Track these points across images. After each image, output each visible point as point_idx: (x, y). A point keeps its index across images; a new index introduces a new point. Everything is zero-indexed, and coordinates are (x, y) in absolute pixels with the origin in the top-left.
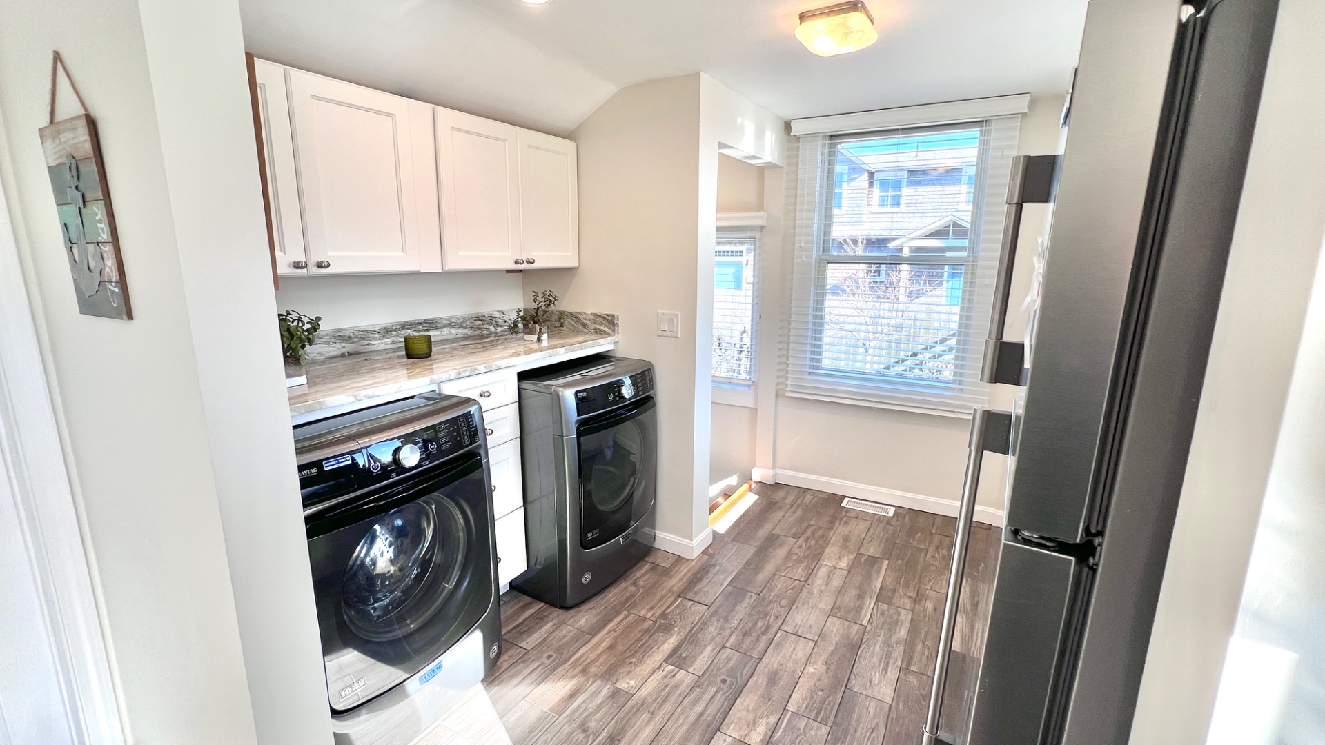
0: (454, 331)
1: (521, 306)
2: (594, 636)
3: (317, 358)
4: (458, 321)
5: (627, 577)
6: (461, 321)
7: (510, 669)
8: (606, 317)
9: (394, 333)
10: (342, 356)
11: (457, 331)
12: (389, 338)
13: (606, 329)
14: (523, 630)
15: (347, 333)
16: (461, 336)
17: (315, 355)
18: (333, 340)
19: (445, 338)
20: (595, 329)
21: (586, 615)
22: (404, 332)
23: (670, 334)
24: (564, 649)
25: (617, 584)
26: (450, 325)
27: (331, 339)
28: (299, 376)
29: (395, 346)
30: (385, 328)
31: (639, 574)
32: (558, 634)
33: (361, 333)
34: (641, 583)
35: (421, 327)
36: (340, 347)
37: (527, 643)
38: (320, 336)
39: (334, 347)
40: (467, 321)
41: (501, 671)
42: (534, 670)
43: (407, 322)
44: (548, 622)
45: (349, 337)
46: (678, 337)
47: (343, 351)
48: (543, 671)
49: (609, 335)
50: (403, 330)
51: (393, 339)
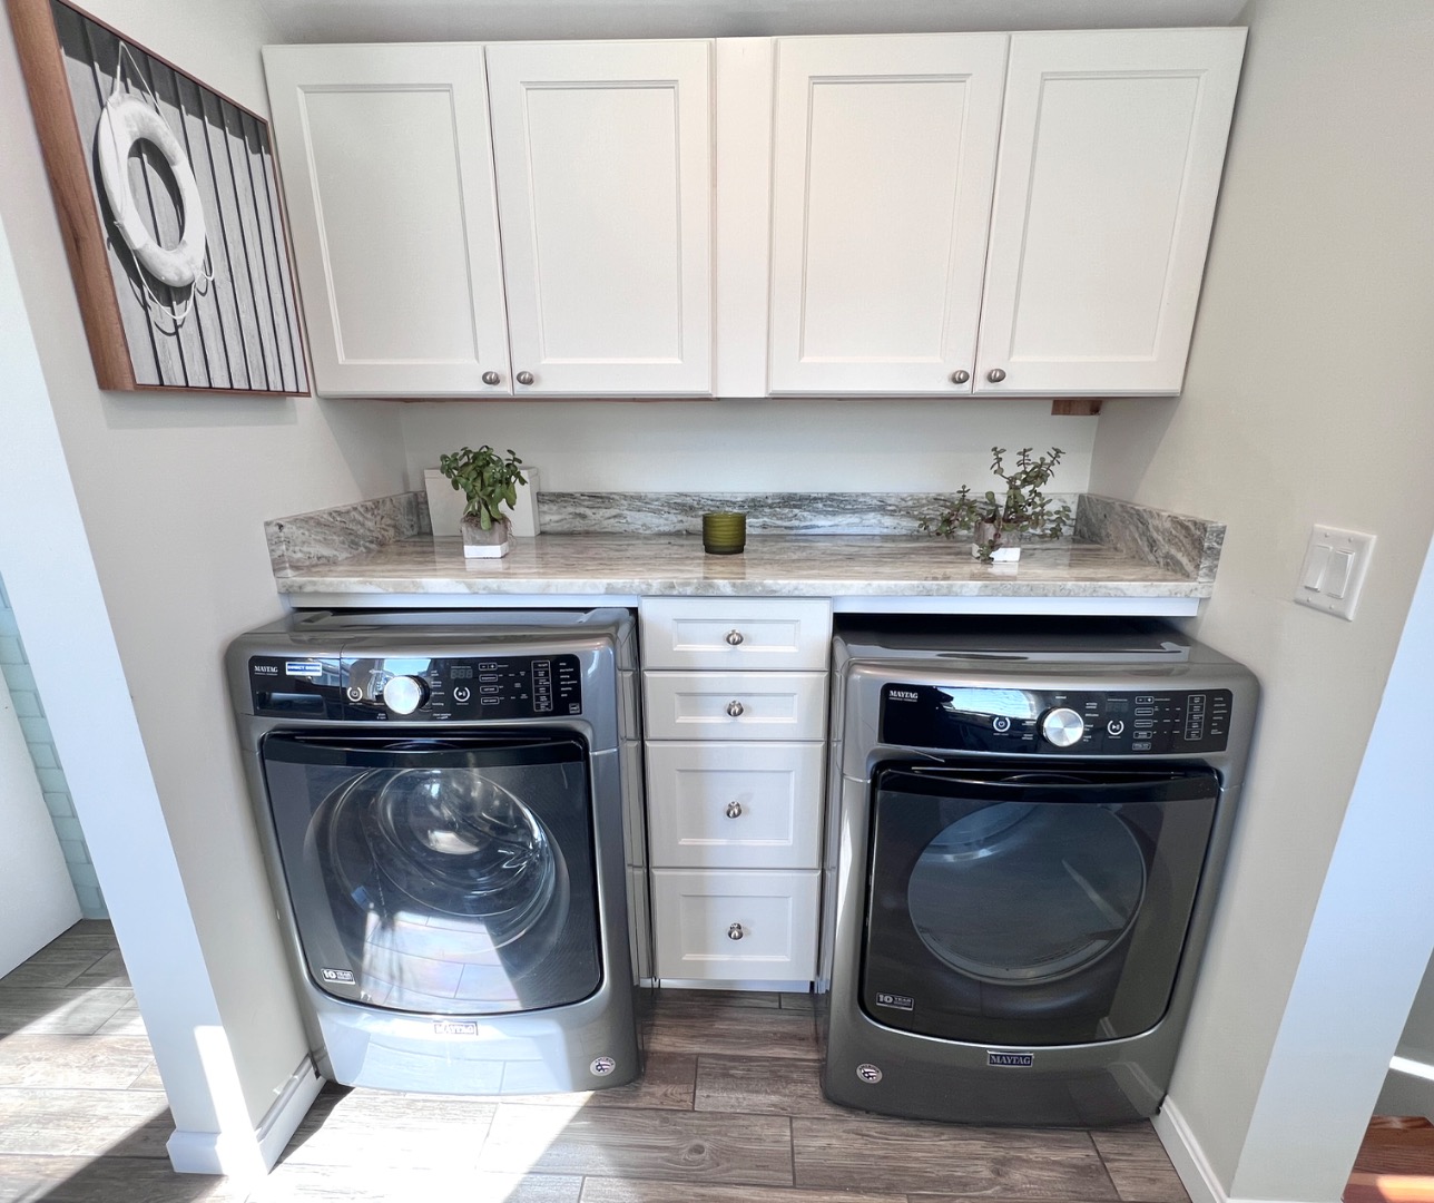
0: (888, 521)
1: (1085, 490)
2: (794, 1187)
3: (641, 531)
4: (903, 504)
5: (1005, 1137)
6: (910, 503)
7: (638, 1113)
8: (1192, 528)
9: (767, 510)
10: (678, 534)
11: (897, 521)
12: (757, 517)
13: (1184, 561)
14: (732, 1072)
15: (689, 501)
16: (904, 532)
17: (637, 526)
18: (666, 509)
19: (867, 531)
20: (1167, 556)
21: (839, 1138)
22: (787, 510)
23: (1325, 602)
24: (728, 1160)
25: (966, 1134)
26: (882, 507)
27: (662, 506)
28: (489, 544)
29: (766, 532)
30: (753, 500)
31: (1039, 1153)
32: (761, 1128)
33: (710, 502)
34: (1016, 1176)
35: (820, 505)
36: (675, 520)
37: (708, 1096)
38: (647, 500)
39: (666, 519)
40: (923, 506)
41: (630, 1105)
42: (656, 1147)
43: (796, 494)
44: (774, 1093)
45: (691, 508)
46: (1343, 618)
47: (679, 527)
48: (659, 1161)
49: (1187, 576)
50: (786, 507)
51: (766, 519)
